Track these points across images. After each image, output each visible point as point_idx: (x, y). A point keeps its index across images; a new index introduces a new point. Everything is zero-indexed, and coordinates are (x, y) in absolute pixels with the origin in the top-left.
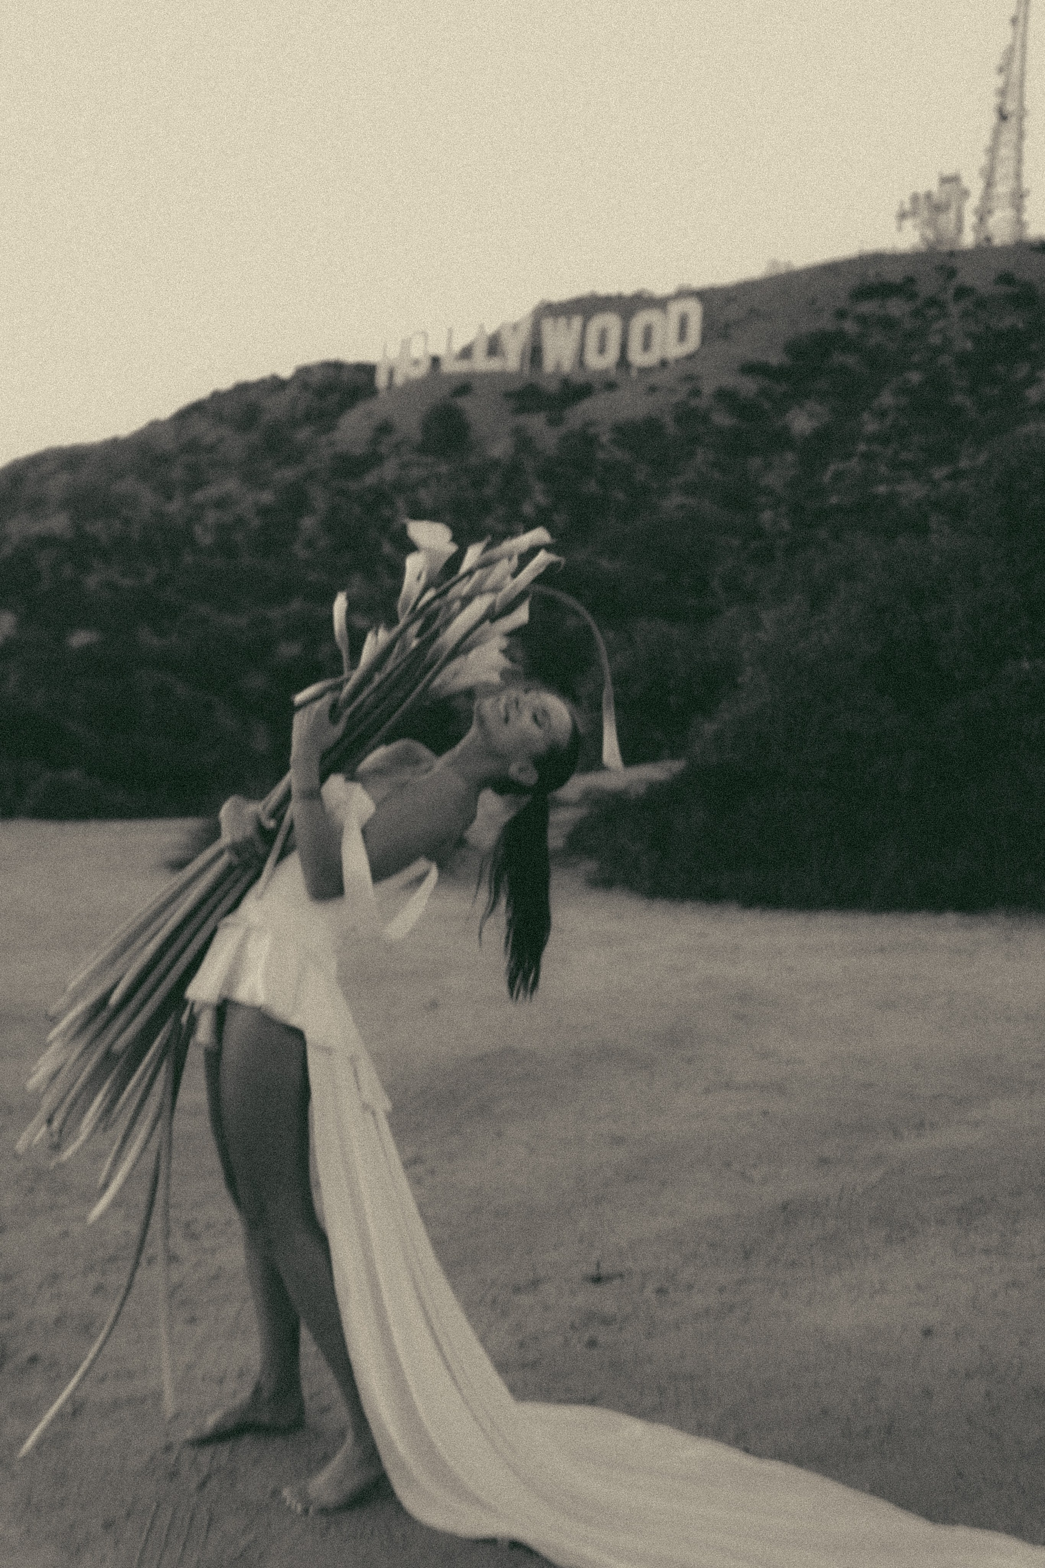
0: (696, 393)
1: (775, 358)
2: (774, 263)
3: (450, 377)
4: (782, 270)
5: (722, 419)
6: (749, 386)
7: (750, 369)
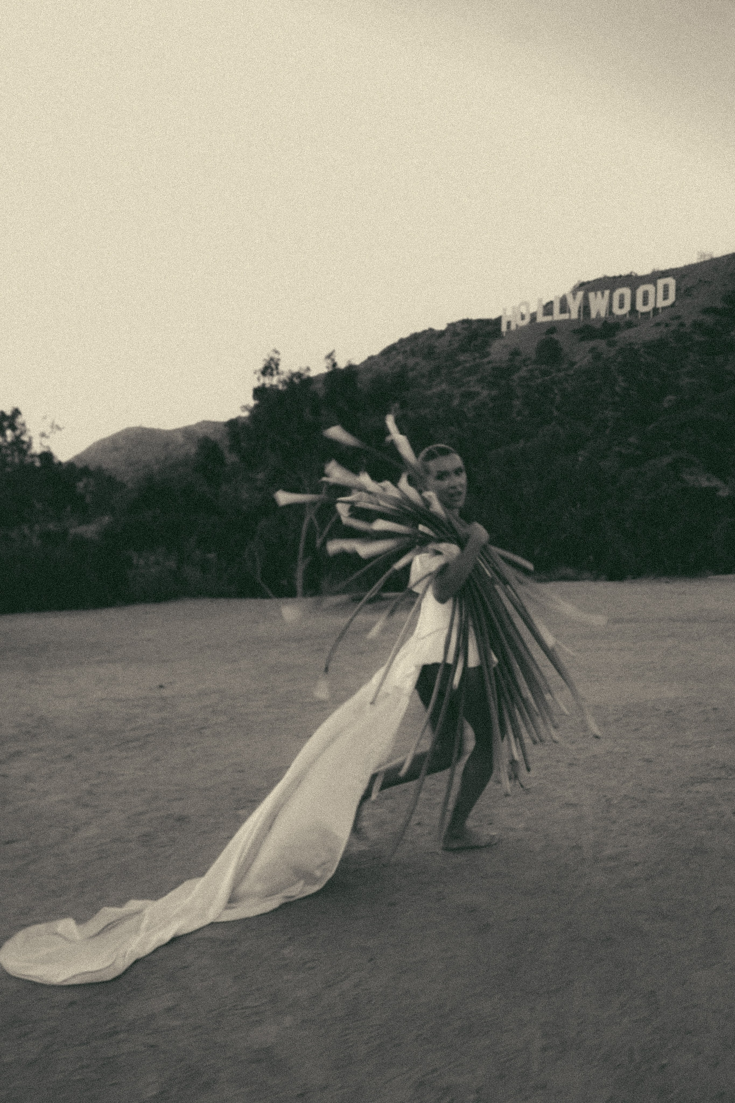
0: (682, 325)
1: (719, 304)
2: (703, 255)
3: (542, 324)
4: (707, 258)
5: (698, 338)
6: (709, 320)
7: (706, 311)
